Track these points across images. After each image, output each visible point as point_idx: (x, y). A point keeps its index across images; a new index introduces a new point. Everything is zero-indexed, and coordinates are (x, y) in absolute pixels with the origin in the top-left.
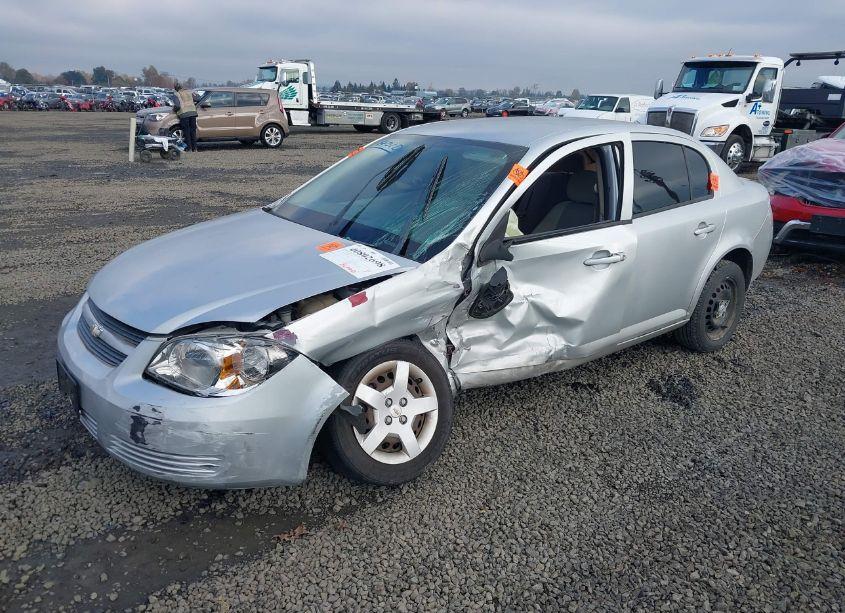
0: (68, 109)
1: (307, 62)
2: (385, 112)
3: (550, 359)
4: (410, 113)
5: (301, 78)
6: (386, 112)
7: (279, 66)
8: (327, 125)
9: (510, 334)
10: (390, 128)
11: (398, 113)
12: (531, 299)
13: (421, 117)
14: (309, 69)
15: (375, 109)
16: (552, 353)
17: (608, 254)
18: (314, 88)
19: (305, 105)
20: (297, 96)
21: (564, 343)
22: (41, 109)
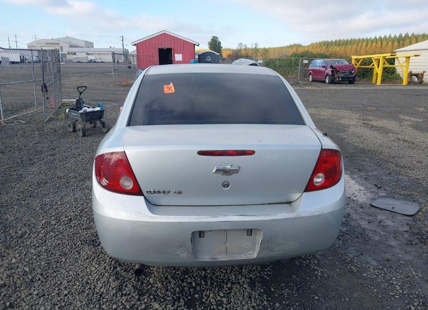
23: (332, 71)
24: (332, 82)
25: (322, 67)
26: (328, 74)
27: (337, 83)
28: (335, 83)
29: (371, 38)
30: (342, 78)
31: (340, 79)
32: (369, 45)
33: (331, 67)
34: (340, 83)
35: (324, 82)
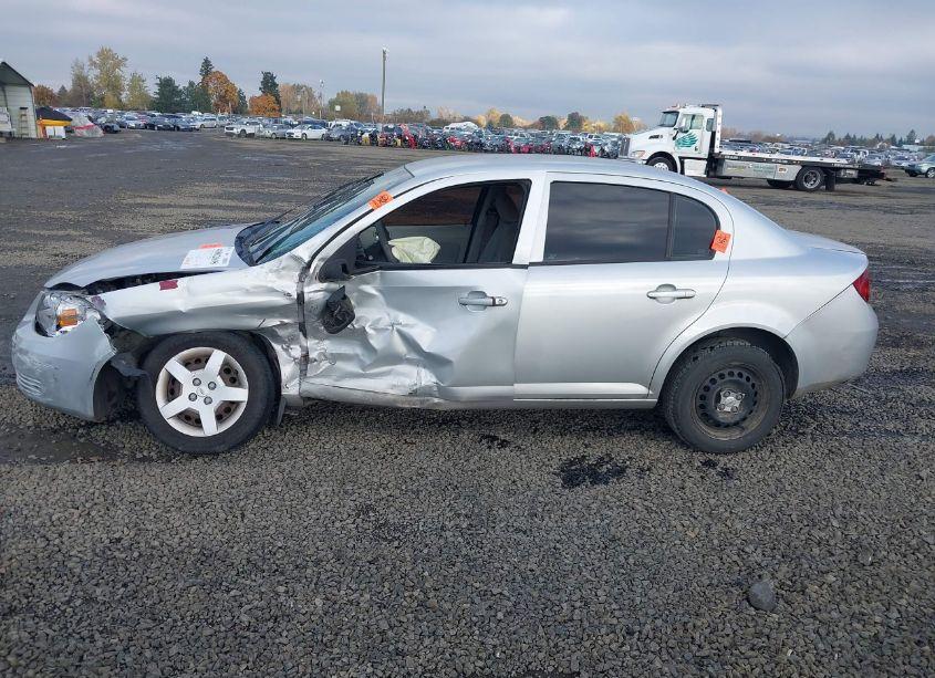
0: (510, 152)
1: (714, 107)
2: (803, 166)
3: (413, 394)
4: (840, 169)
5: (705, 124)
6: (805, 166)
7: (681, 111)
8: (730, 178)
9: (374, 358)
10: (808, 186)
11: (821, 168)
12: (399, 327)
13: (854, 174)
14: (715, 117)
15: (790, 162)
16: (418, 386)
17: (484, 295)
18: (718, 136)
19: (705, 153)
20: (697, 144)
21: (434, 380)
22: (486, 151)
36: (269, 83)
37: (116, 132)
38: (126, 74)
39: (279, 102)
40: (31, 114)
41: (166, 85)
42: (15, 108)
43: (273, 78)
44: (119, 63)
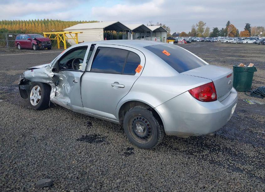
12: (66, 86)
21: (70, 102)
23: (37, 42)
24: (38, 49)
25: (28, 39)
26: (34, 44)
27: (41, 50)
28: (40, 50)
29: (27, 21)
30: (44, 46)
31: (43, 47)
32: (27, 25)
33: (35, 39)
34: (43, 50)
35: (33, 49)
36: (248, 27)
37: (190, 43)
38: (205, 27)
39: (250, 33)
40: (166, 38)
41: (216, 30)
42: (162, 38)
43: (249, 25)
44: (204, 25)
